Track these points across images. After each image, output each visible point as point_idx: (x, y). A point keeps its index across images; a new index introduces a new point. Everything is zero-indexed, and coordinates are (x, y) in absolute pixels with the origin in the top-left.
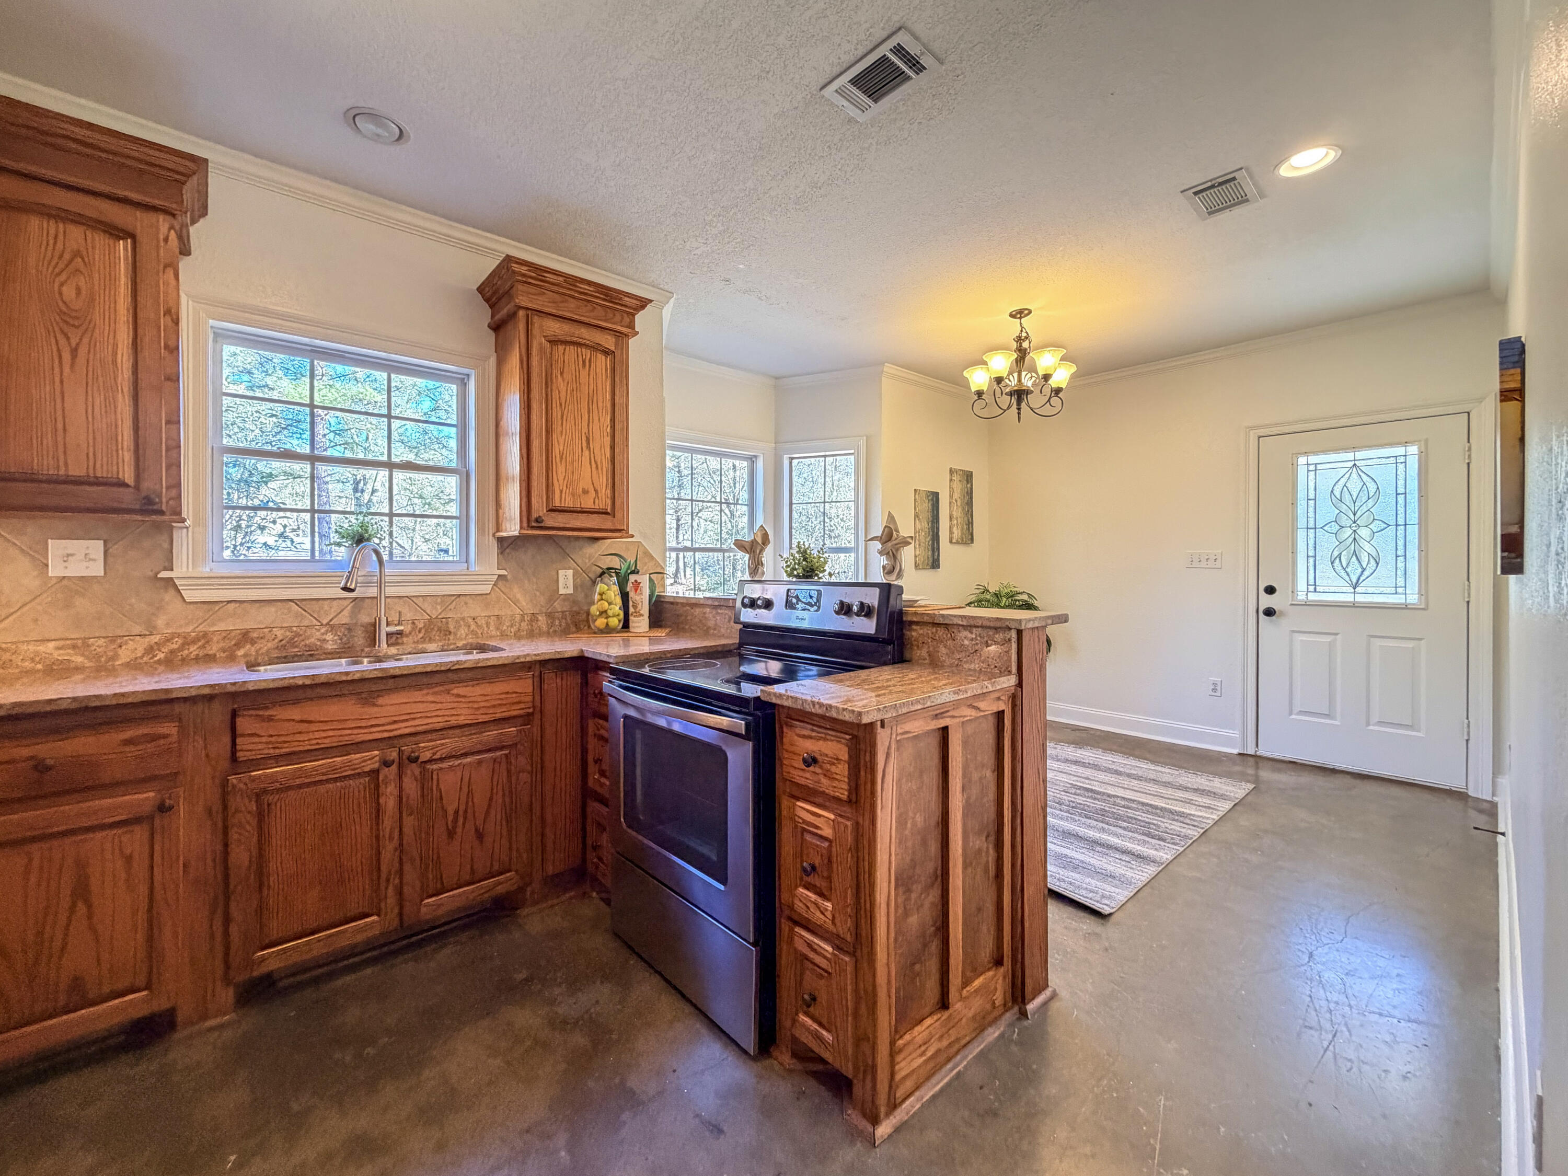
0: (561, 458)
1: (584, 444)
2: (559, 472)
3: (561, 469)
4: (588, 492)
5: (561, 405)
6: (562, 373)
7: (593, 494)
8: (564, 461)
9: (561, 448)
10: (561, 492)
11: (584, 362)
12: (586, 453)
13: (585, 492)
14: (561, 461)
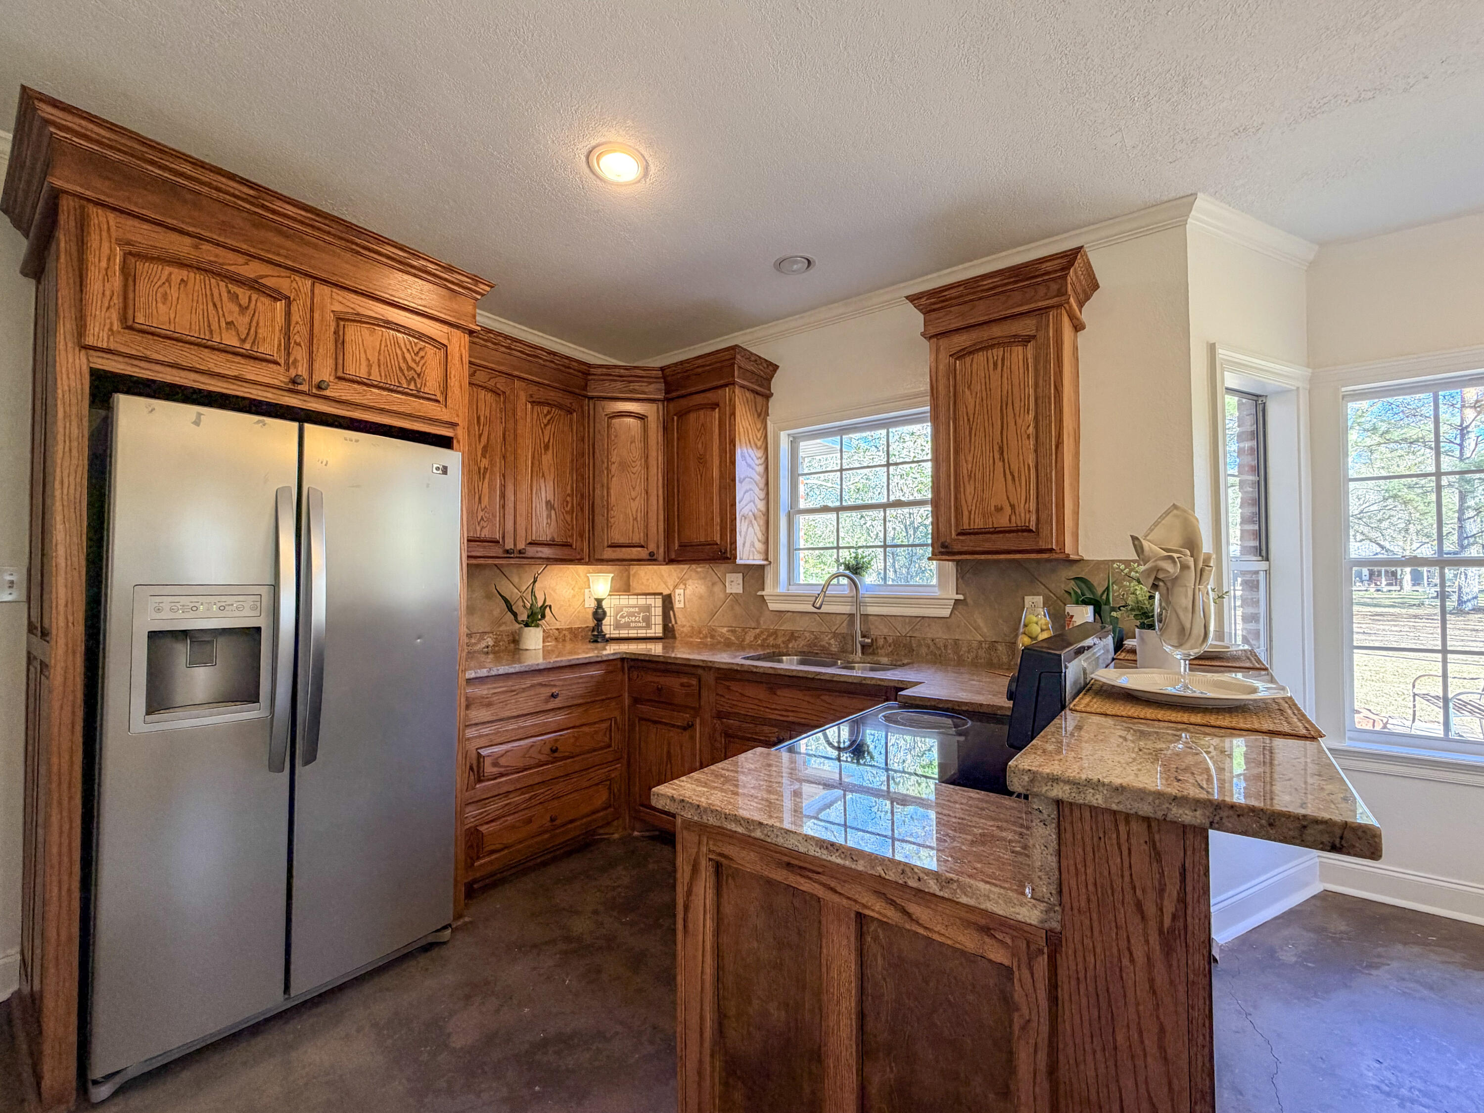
0: (970, 476)
1: (997, 456)
2: (968, 493)
3: (970, 489)
4: (1002, 509)
5: (969, 420)
6: (969, 388)
7: (1008, 510)
8: (972, 482)
9: (969, 468)
10: (970, 512)
11: (995, 364)
12: (999, 464)
13: (999, 509)
14: (969, 481)
